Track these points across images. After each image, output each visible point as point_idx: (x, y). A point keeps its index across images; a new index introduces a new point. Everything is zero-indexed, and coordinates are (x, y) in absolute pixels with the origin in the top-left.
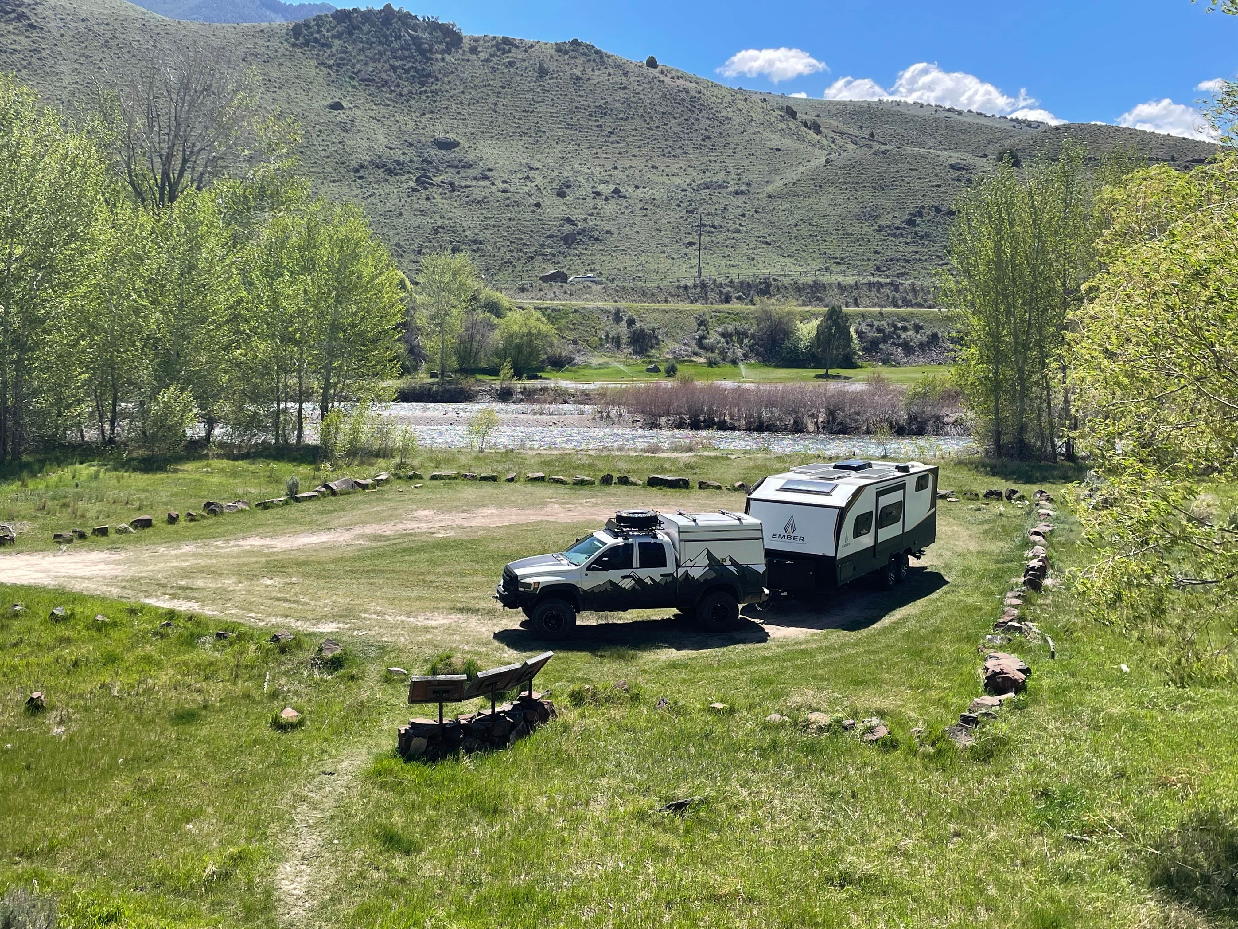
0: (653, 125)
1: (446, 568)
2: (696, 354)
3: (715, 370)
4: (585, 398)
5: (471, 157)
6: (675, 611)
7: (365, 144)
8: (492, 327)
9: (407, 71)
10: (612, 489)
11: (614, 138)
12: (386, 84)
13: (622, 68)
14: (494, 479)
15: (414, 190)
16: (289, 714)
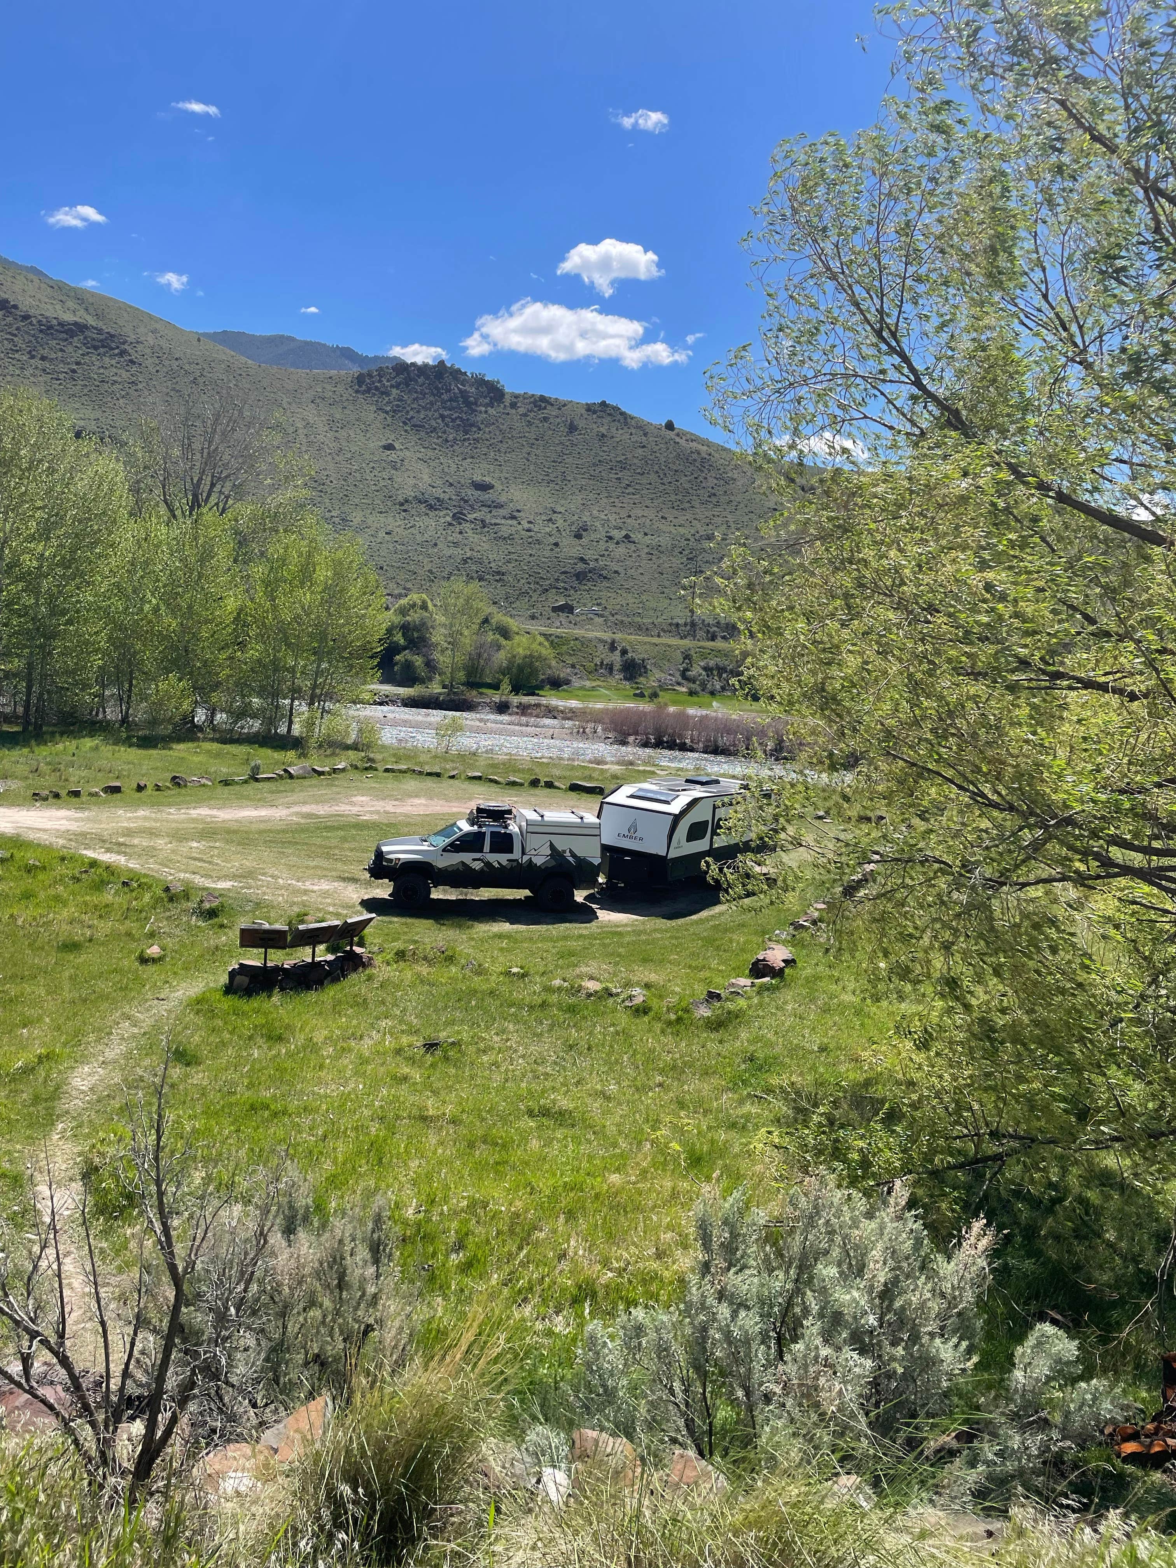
0: (665, 480)
1: (353, 845)
2: (679, 684)
3: (695, 699)
4: (570, 714)
5: (503, 499)
6: (527, 892)
7: (412, 482)
8: (499, 647)
9: (453, 420)
10: (537, 791)
11: (630, 490)
12: (434, 430)
13: (642, 428)
14: (438, 775)
15: (450, 524)
16: (154, 951)
